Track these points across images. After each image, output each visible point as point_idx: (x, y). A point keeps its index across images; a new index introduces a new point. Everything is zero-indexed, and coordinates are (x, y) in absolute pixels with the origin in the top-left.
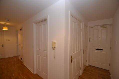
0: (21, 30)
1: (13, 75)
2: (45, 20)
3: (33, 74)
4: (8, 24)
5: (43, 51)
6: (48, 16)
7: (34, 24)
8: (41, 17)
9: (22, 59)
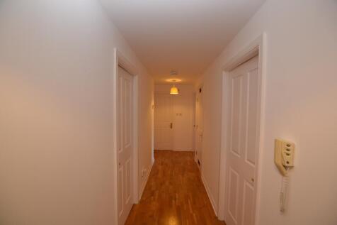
0: (200, 91)
1: (177, 195)
2: (254, 55)
3: (216, 218)
4: (178, 80)
5: (246, 161)
6: (265, 36)
7: (224, 73)
8: (240, 49)
9: (199, 163)
